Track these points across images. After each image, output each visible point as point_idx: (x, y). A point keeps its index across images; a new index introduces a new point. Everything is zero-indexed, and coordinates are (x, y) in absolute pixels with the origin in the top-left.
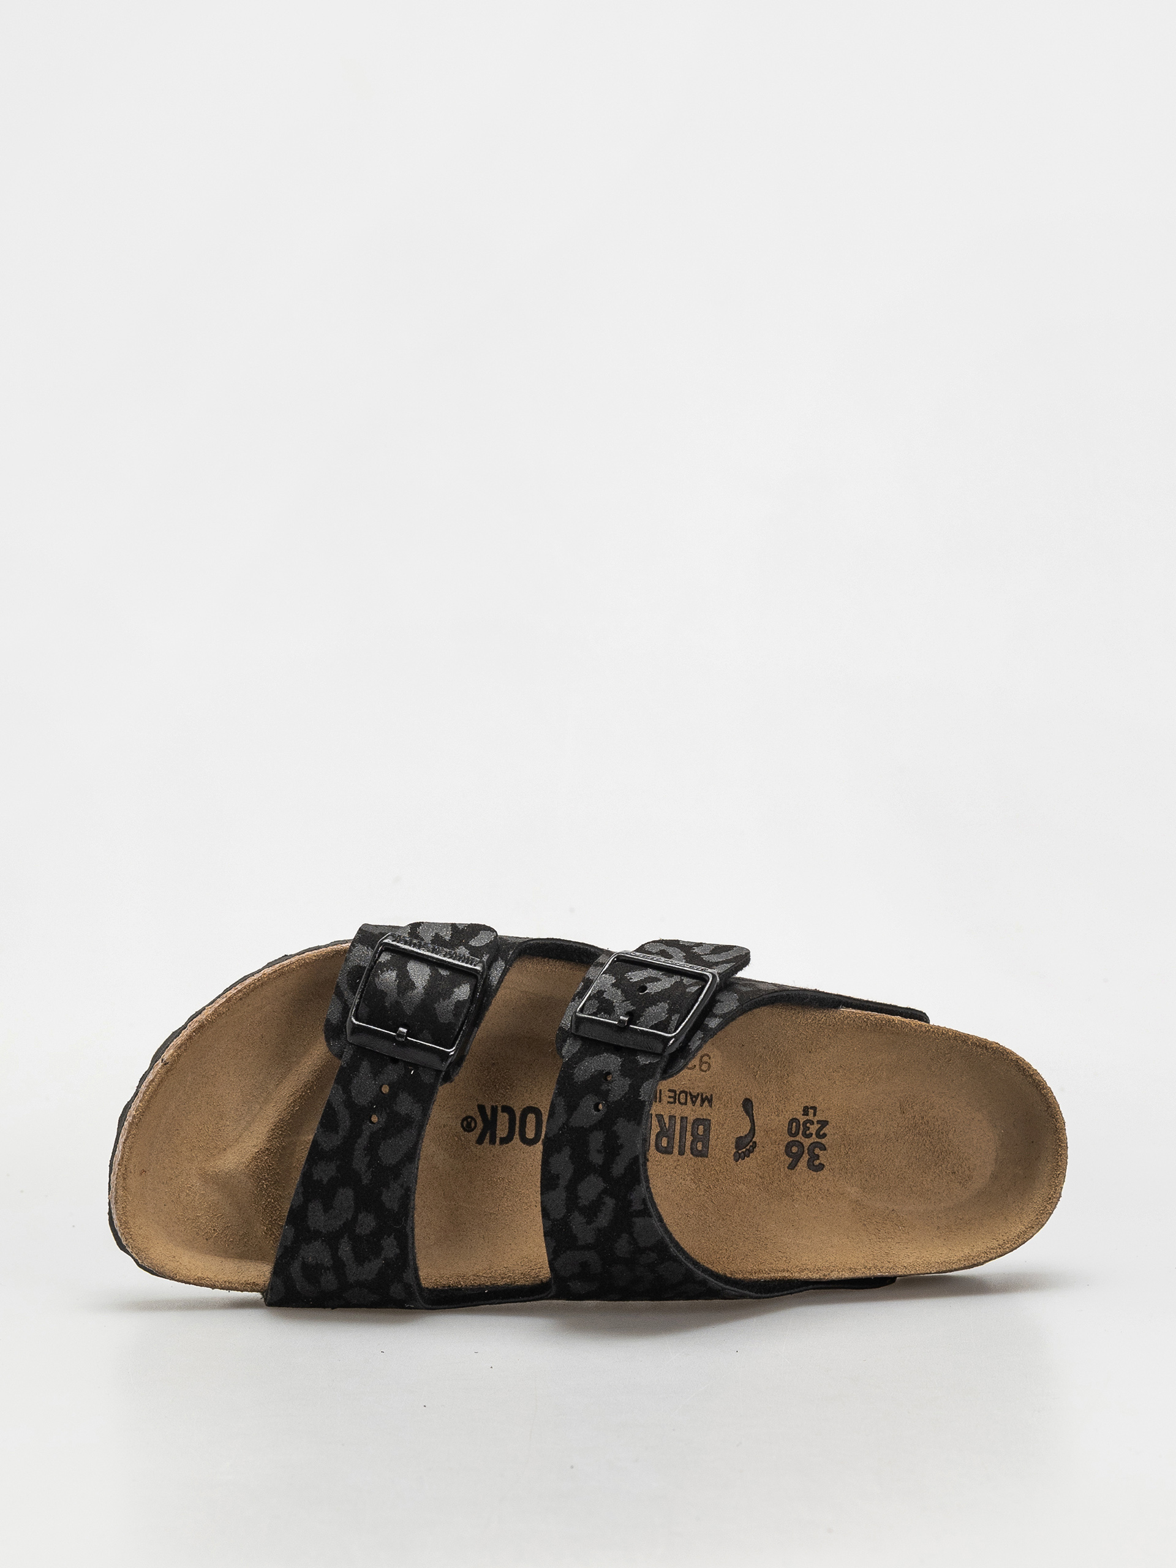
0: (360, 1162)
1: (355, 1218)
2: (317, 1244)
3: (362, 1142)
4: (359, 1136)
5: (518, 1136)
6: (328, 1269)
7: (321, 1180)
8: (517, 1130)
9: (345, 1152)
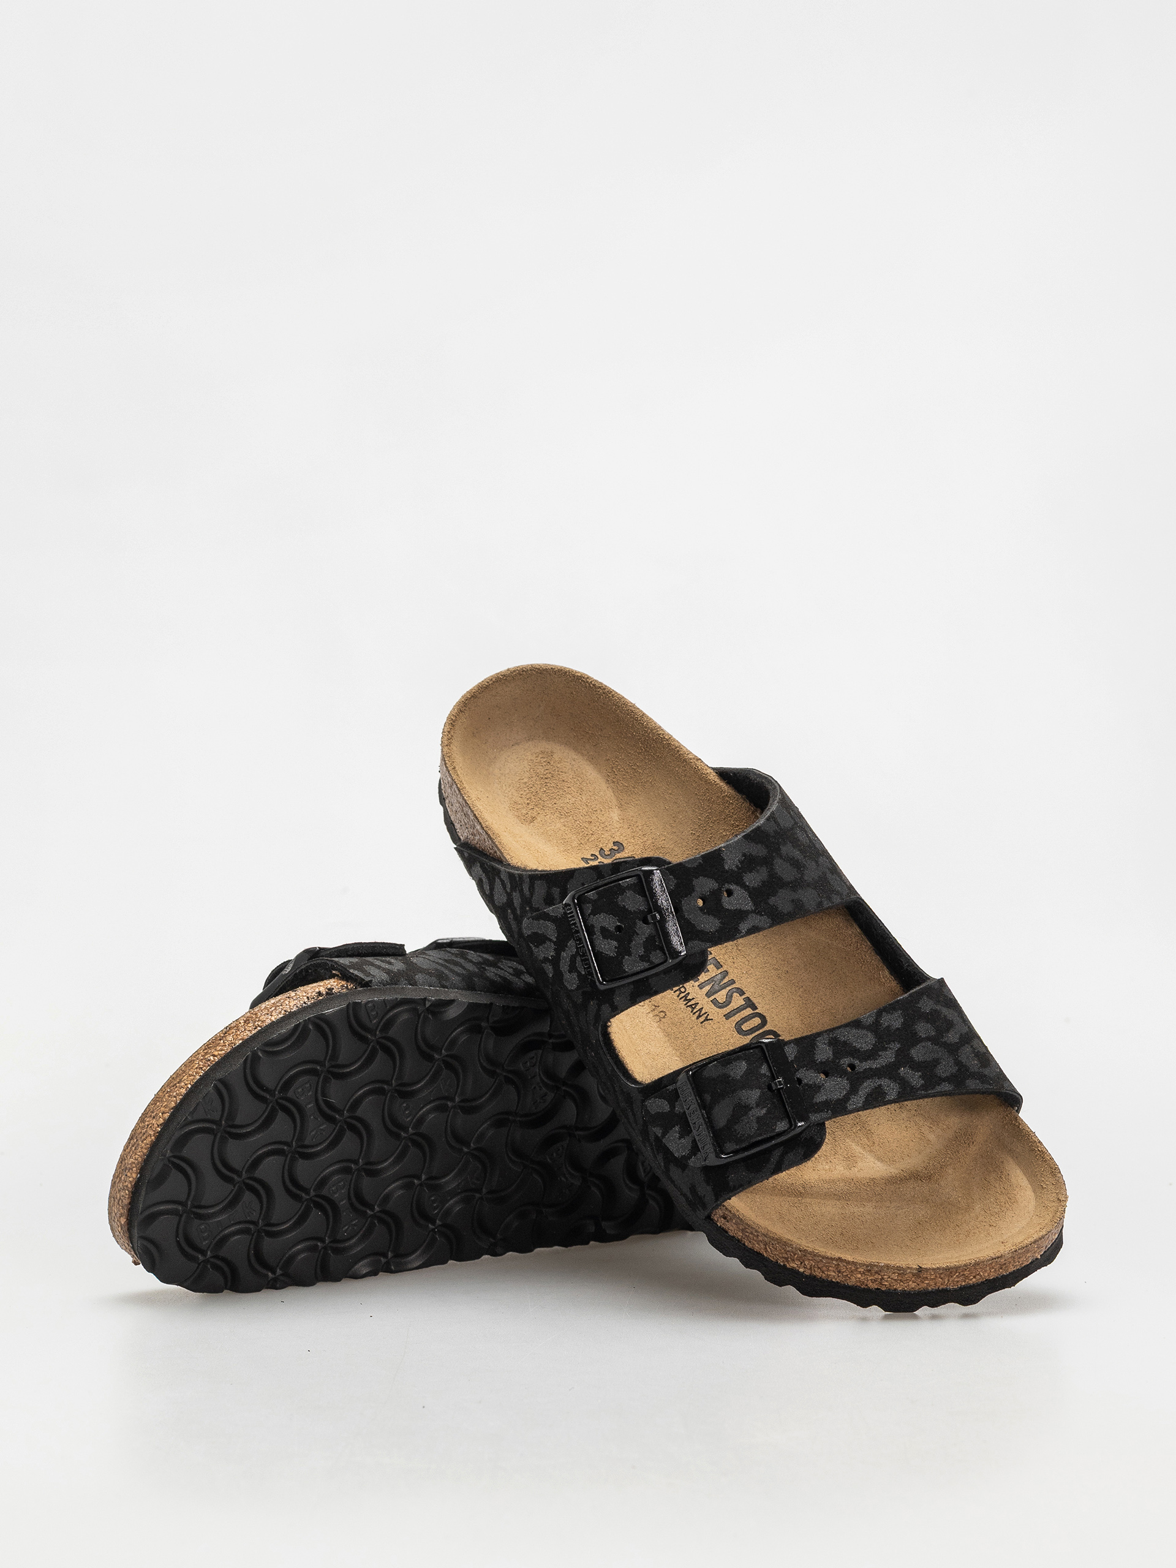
0: (887, 1057)
1: (928, 1039)
2: (963, 1059)
3: (875, 1065)
4: (870, 1069)
5: (766, 1027)
6: (972, 1047)
7: (920, 1077)
8: (761, 1031)
9: (890, 1071)
